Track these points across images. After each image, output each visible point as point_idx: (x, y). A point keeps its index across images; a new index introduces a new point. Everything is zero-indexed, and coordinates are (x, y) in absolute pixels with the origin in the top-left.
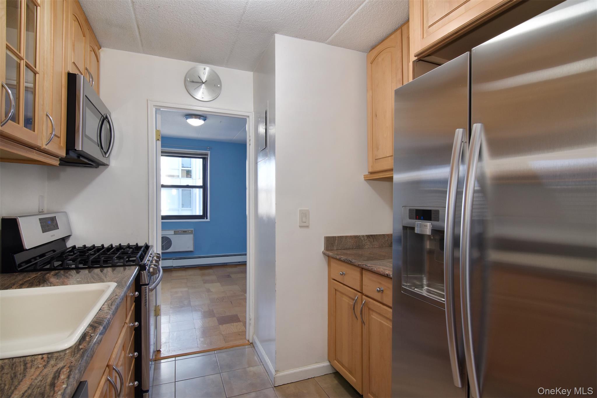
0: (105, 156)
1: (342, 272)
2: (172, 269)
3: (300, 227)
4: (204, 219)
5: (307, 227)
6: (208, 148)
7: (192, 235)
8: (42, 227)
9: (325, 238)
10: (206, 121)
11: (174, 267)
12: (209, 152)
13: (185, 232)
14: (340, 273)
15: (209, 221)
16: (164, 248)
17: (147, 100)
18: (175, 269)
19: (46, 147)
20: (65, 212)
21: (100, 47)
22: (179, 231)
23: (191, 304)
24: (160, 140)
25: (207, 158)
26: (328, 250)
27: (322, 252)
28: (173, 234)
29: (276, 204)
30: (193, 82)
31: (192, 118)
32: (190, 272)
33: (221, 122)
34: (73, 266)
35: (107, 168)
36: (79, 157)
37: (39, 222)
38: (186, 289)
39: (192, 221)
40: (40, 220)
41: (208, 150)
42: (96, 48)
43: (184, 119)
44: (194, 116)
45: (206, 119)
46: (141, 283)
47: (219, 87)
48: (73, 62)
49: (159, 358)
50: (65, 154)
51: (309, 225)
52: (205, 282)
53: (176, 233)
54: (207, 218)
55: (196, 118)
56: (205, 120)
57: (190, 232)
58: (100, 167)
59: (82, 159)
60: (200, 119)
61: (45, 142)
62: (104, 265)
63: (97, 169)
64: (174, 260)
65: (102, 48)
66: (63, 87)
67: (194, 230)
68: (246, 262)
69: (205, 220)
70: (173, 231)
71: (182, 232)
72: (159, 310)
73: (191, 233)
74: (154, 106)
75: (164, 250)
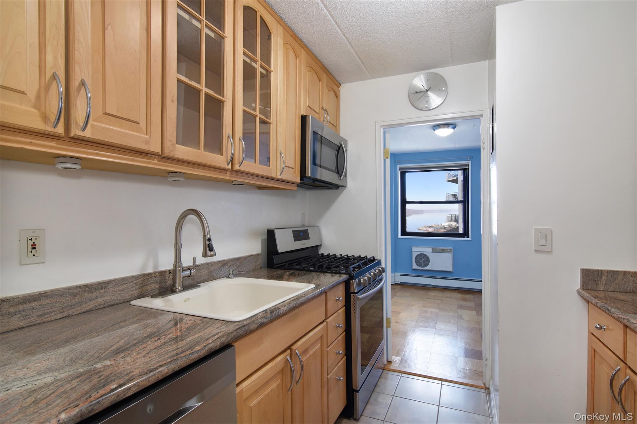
0: (340, 178)
1: (599, 325)
2: (431, 288)
3: (537, 251)
4: (465, 237)
5: (549, 252)
6: (469, 157)
7: (451, 254)
8: (294, 237)
9: (582, 271)
10: (456, 129)
11: (433, 286)
12: (470, 162)
13: (443, 251)
14: (596, 325)
15: (471, 240)
16: (423, 265)
17: (375, 122)
18: (433, 288)
19: (280, 177)
20: (318, 226)
21: (339, 85)
22: (437, 249)
23: (437, 326)
24: (389, 158)
25: (468, 169)
26: (586, 289)
27: (577, 291)
28: (431, 251)
29: (497, 220)
30: (417, 93)
31: (440, 128)
32: (448, 294)
33: (474, 126)
34: (312, 269)
35: (345, 189)
36: (314, 182)
37: (292, 233)
38: (437, 311)
39: (451, 239)
40: (293, 231)
41: (469, 159)
42: (335, 87)
43: (432, 131)
44: (442, 126)
45: (456, 126)
46: (351, 291)
47: (444, 90)
48: (307, 105)
49: (387, 369)
50: (300, 180)
51: (552, 249)
52: (460, 307)
53: (434, 251)
54: (468, 237)
55: (444, 127)
56: (454, 128)
57: (449, 250)
58: (340, 188)
59: (316, 182)
60: (448, 128)
61: (278, 174)
62: (326, 271)
63: (338, 190)
64: (433, 279)
65: (342, 85)
66: (297, 128)
67: (453, 250)
68: (481, 290)
69: (466, 239)
70: (431, 249)
71: (440, 250)
72: (390, 323)
73: (450, 252)
74: (381, 126)
75: (422, 267)
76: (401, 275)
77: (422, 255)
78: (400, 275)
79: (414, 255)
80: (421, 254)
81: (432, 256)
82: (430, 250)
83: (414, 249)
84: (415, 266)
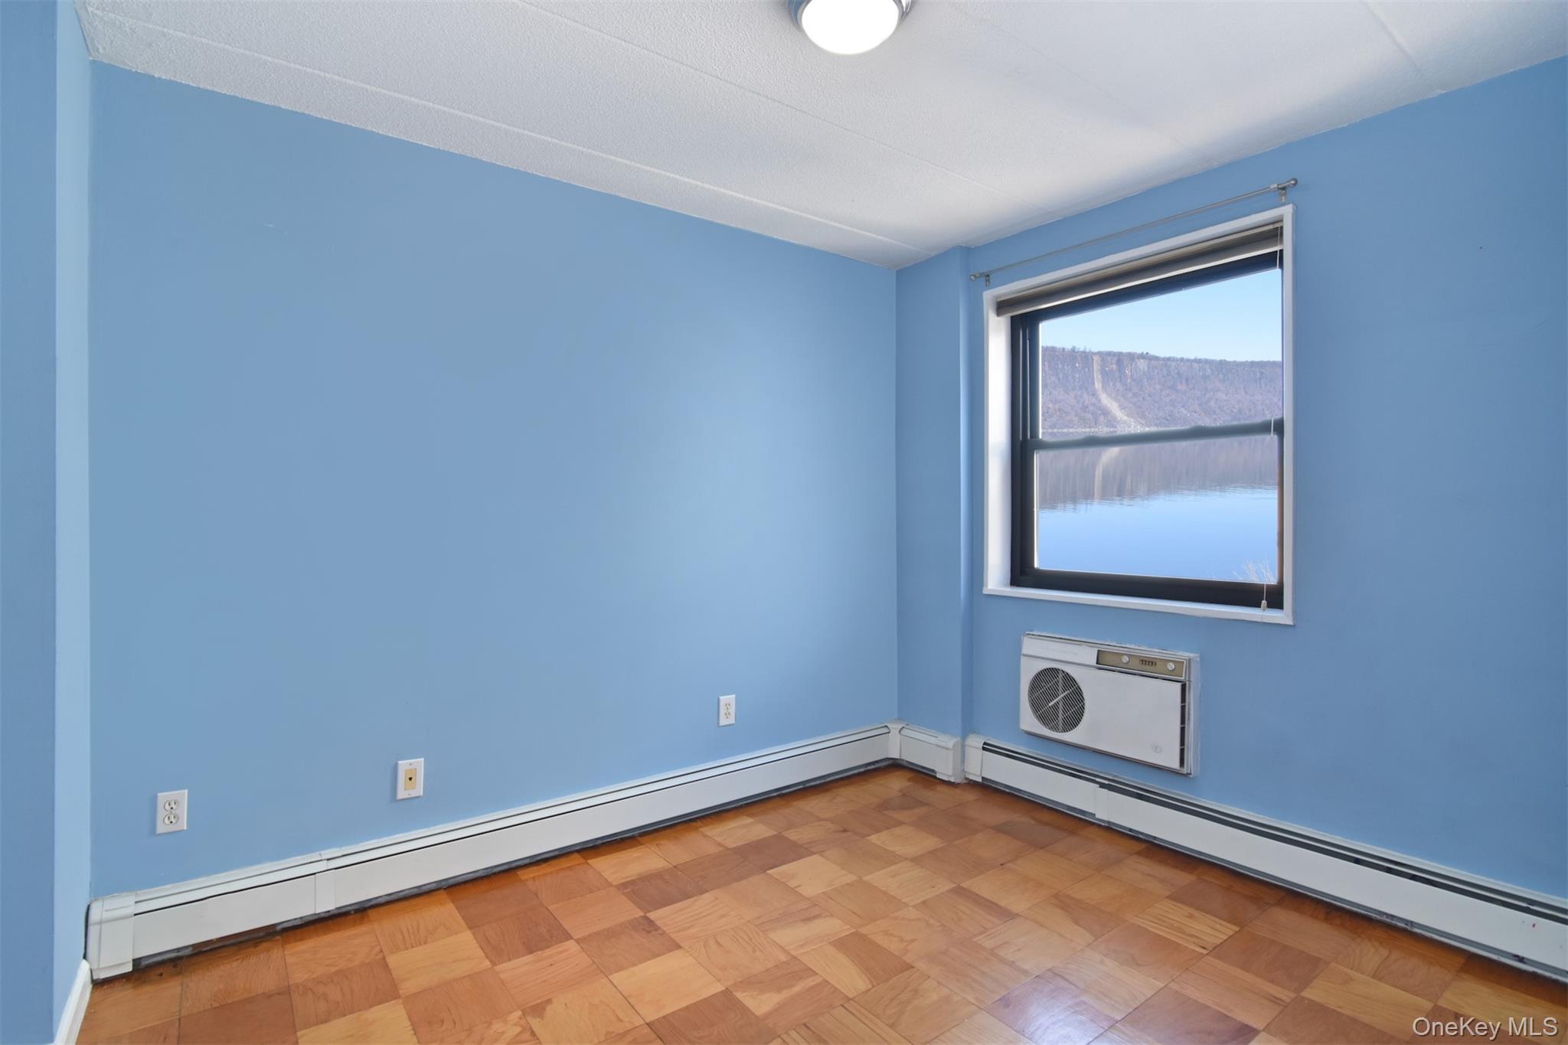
15: (1286, 621)
16: (1058, 720)
22: (1118, 656)
28: (1092, 663)
39: (1198, 614)
57: (1171, 666)
69: (1263, 616)
70: (1093, 653)
71: (1135, 662)
73: (1174, 674)
75: (1055, 729)
76: (987, 747)
77: (1060, 676)
78: (984, 749)
79: (1028, 671)
80: (1056, 670)
81: (1095, 685)
82: (1089, 656)
83: (1030, 646)
84: (1029, 721)
